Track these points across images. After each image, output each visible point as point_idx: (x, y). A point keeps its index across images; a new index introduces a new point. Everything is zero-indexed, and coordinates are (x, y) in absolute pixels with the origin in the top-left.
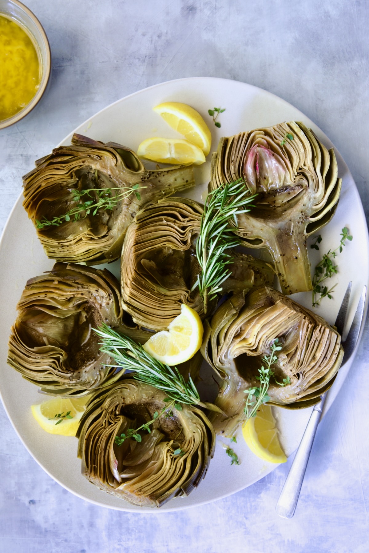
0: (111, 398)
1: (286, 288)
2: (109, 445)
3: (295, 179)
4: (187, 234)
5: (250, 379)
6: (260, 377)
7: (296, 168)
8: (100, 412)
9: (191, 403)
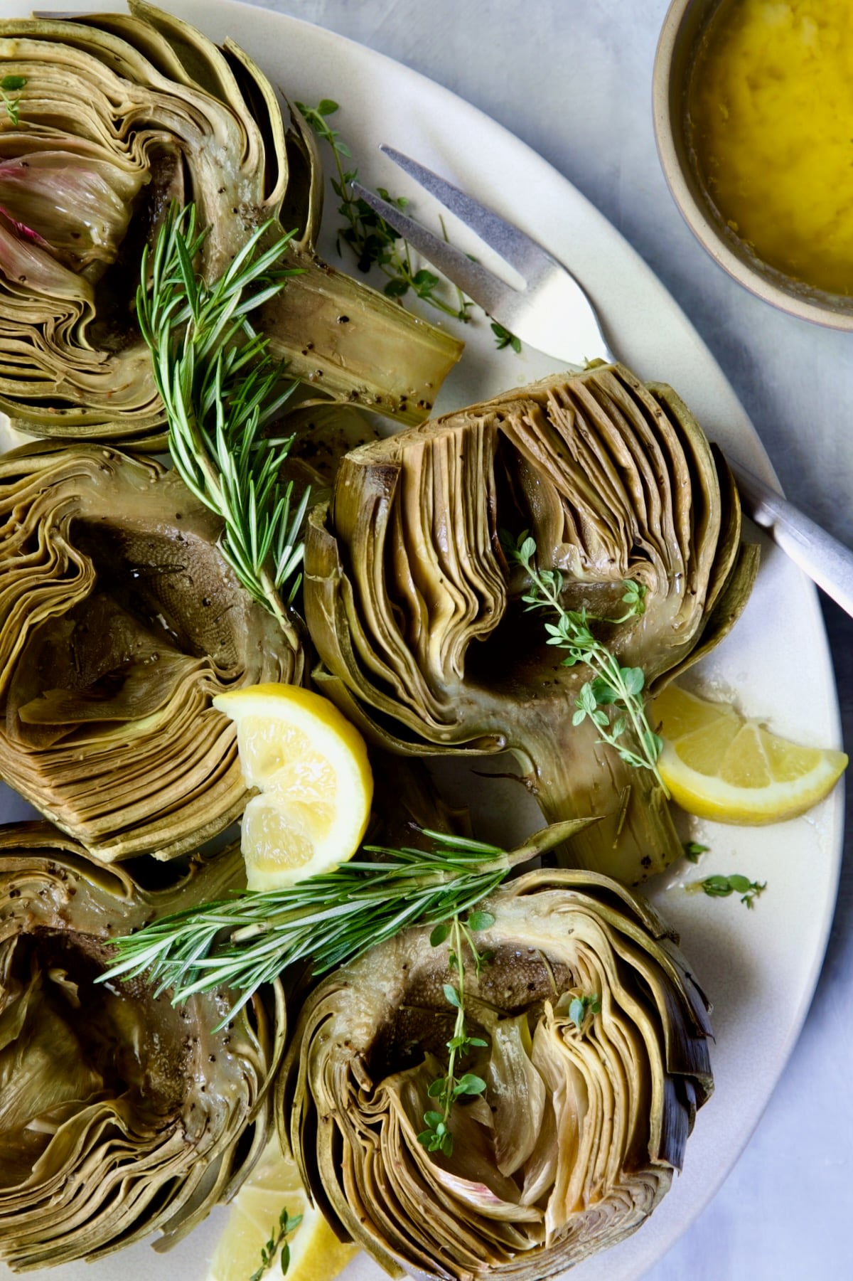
0: (320, 1075)
1: (404, 408)
2: (425, 1173)
3: (133, 160)
4: (53, 549)
5: (556, 682)
6: (571, 652)
7: (108, 134)
8: (330, 1130)
9: (493, 881)
